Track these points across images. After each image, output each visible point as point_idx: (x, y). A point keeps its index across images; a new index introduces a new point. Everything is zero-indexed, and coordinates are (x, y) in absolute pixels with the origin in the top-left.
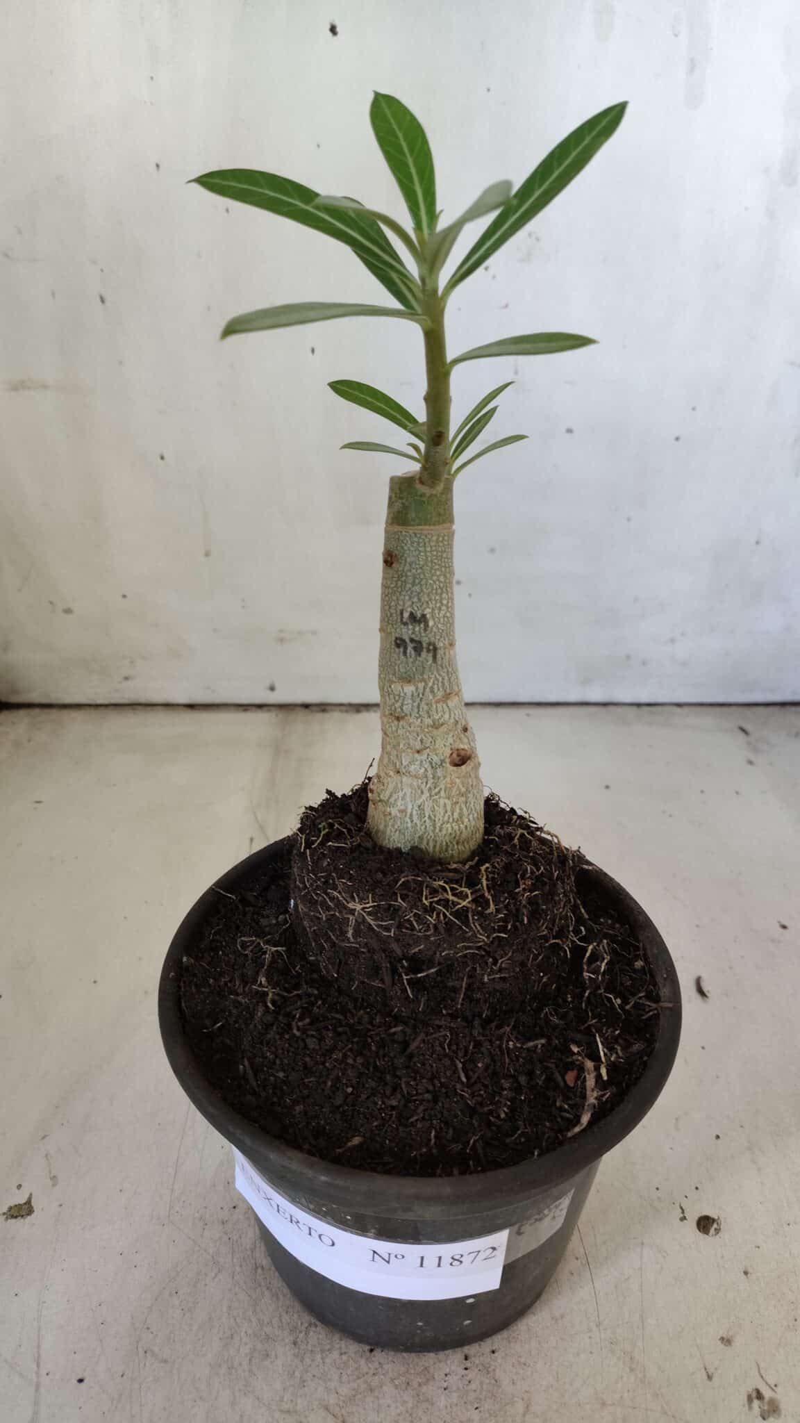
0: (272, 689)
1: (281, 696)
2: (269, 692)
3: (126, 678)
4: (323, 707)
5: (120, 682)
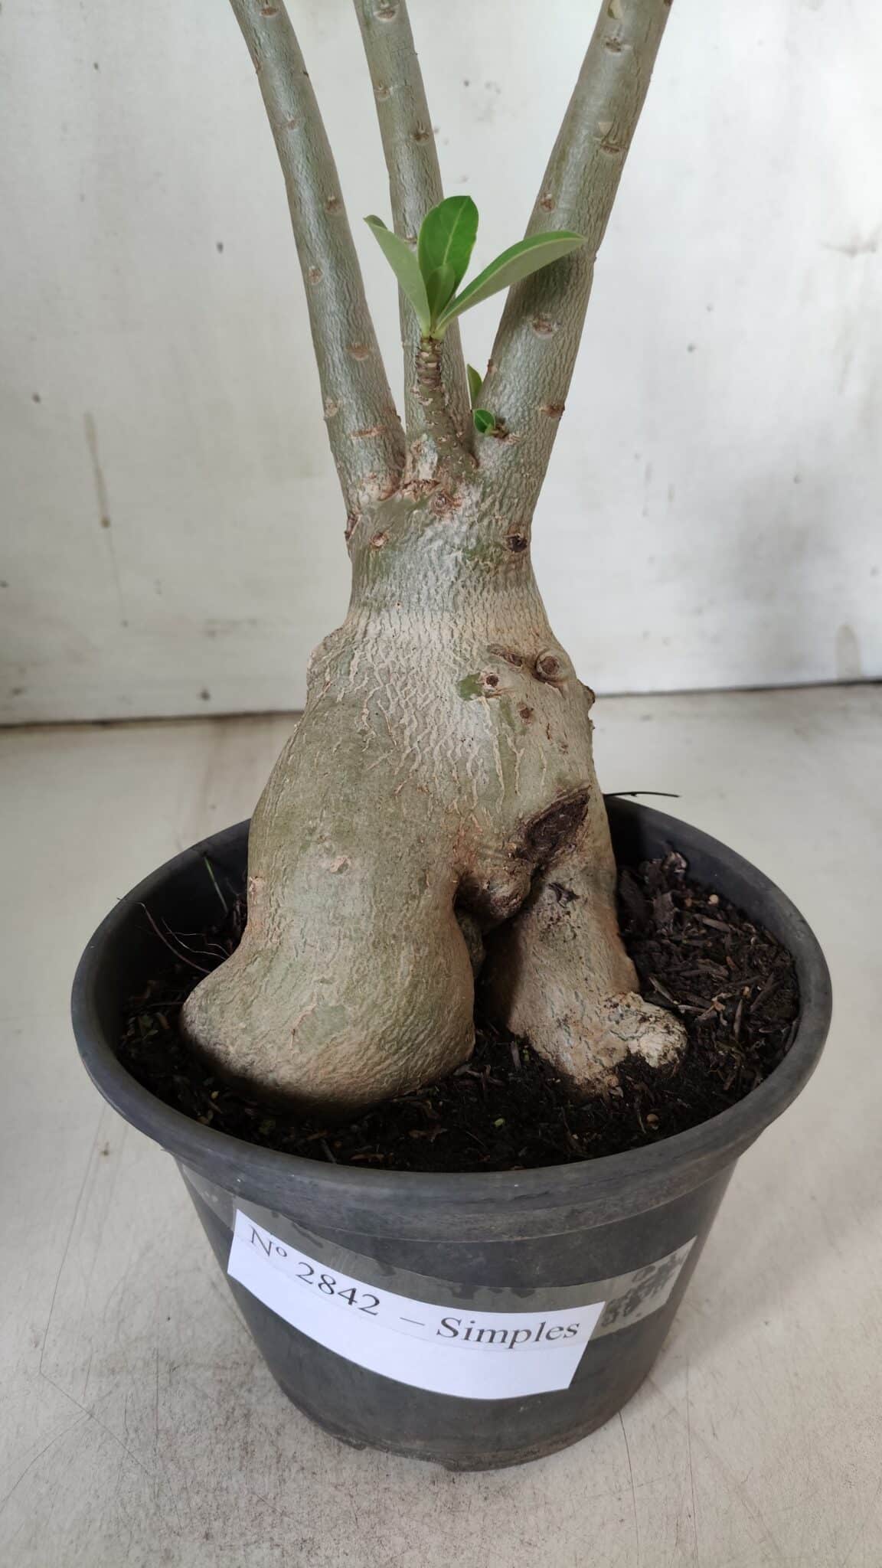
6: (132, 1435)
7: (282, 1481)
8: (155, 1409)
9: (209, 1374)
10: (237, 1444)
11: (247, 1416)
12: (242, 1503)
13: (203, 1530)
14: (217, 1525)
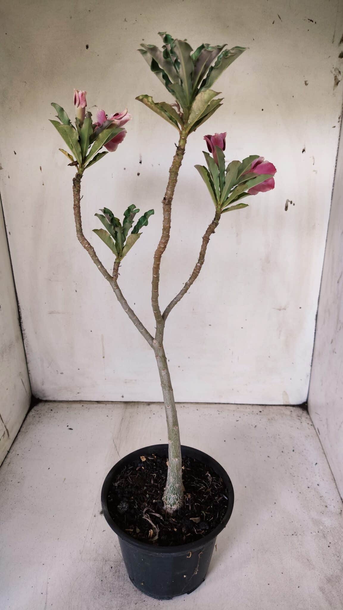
0: (123, 397)
1: (125, 399)
2: (122, 398)
3: (78, 393)
4: (138, 403)
5: (76, 394)
6: (98, 572)
7: (124, 583)
8: (102, 568)
9: (113, 563)
10: (117, 576)
11: (119, 571)
12: (117, 586)
13: (109, 590)
14: (112, 590)
